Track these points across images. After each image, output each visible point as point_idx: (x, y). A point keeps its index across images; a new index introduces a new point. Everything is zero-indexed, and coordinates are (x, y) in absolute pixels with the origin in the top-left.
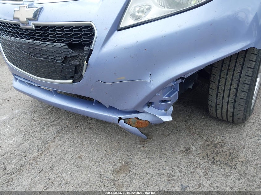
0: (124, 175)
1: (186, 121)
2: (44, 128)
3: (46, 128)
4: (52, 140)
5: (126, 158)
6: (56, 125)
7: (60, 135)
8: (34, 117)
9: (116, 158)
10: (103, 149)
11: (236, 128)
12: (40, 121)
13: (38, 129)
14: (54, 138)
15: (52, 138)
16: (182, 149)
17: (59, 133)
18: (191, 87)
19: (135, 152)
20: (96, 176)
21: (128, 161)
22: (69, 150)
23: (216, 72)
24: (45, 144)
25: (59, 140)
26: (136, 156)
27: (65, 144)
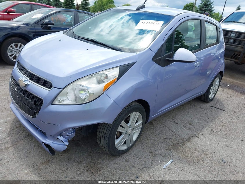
0: (45, 165)
1: (92, 148)
2: (19, 133)
3: (20, 133)
4: (21, 140)
5: (50, 159)
6: (27, 132)
7: (26, 138)
8: (17, 124)
9: (46, 157)
10: (42, 151)
11: (113, 158)
12: (19, 128)
13: (16, 132)
14: (22, 139)
15: (21, 139)
16: (78, 161)
17: (26, 137)
18: (90, 131)
19: (56, 157)
20: (32, 163)
21: (51, 160)
22: (26, 148)
23: (99, 127)
24: (16, 142)
25: (24, 141)
26: (55, 159)
27: (26, 144)
